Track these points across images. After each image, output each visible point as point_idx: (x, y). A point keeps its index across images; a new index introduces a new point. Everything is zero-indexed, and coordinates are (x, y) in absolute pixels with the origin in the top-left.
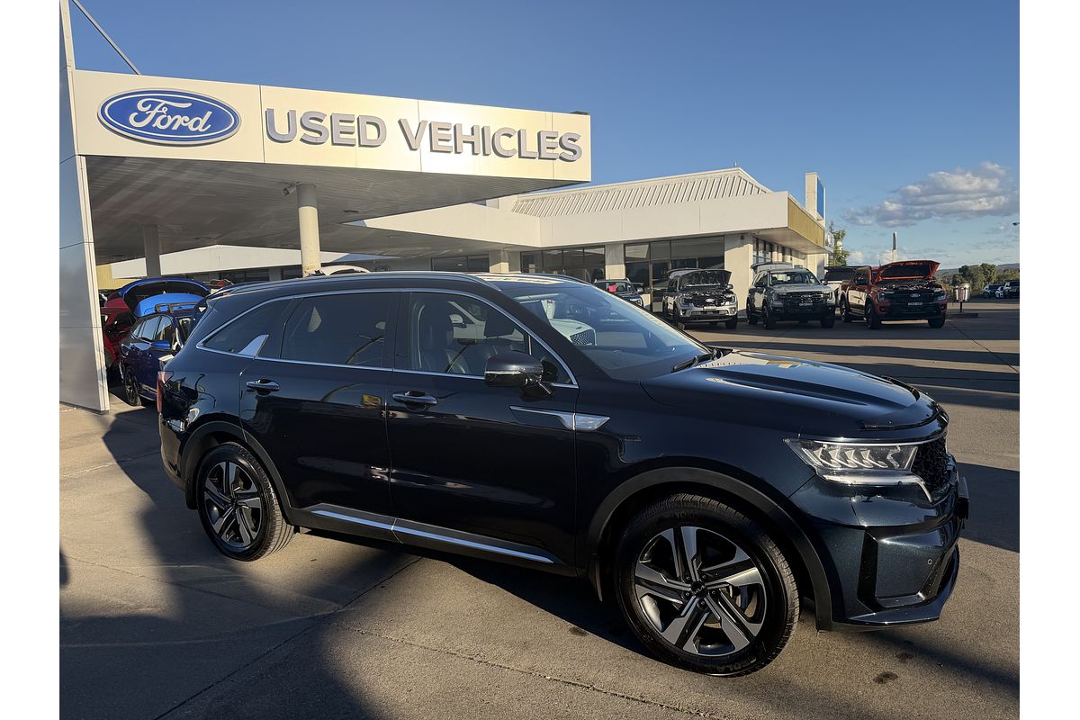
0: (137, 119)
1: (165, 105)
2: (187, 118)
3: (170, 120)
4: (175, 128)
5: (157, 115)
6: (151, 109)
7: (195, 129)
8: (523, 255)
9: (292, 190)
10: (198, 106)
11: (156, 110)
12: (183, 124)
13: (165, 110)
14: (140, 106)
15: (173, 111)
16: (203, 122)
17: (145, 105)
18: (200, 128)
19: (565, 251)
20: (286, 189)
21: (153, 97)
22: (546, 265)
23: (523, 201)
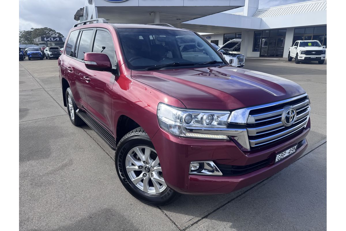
8: (256, 32)
9: (152, 14)
19: (271, 31)
20: (150, 14)
22: (263, 36)
23: (258, 12)
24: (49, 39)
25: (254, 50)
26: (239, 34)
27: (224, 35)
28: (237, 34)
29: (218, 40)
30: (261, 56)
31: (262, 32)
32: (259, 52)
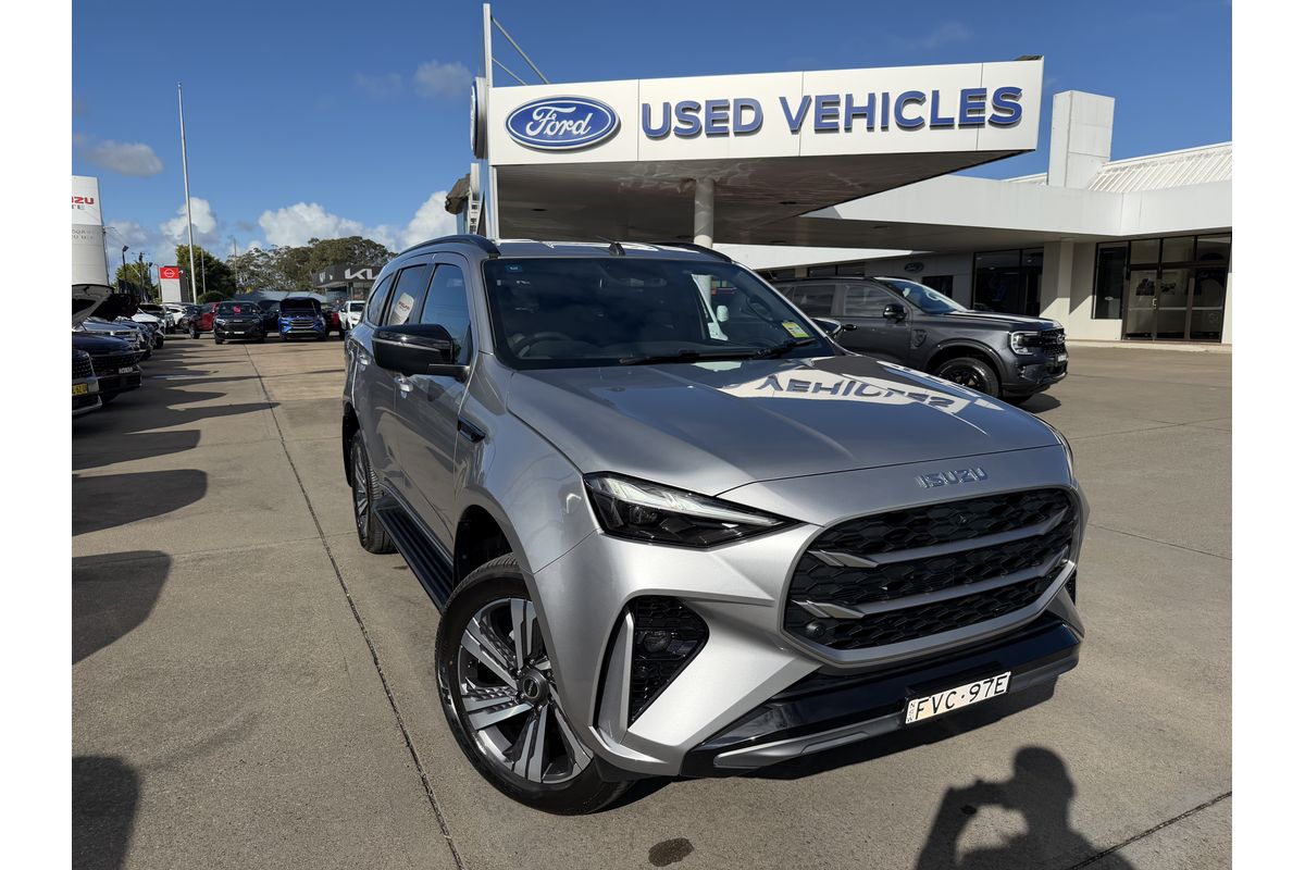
0: (533, 128)
1: (555, 112)
2: (571, 122)
3: (558, 126)
4: (561, 133)
5: (548, 122)
6: (544, 117)
7: (575, 132)
8: (1101, 246)
9: (687, 186)
10: (582, 109)
11: (547, 118)
12: (569, 129)
13: (553, 118)
14: (535, 117)
15: (560, 117)
16: (584, 124)
17: (538, 114)
18: (581, 131)
19: (1165, 240)
21: (545, 105)
22: (1133, 262)
23: (1109, 171)
24: (359, 274)
25: (1101, 312)
26: (1033, 255)
27: (974, 259)
28: (1025, 251)
29: (951, 277)
30: (1127, 335)
31: (1126, 244)
32: (1120, 321)
